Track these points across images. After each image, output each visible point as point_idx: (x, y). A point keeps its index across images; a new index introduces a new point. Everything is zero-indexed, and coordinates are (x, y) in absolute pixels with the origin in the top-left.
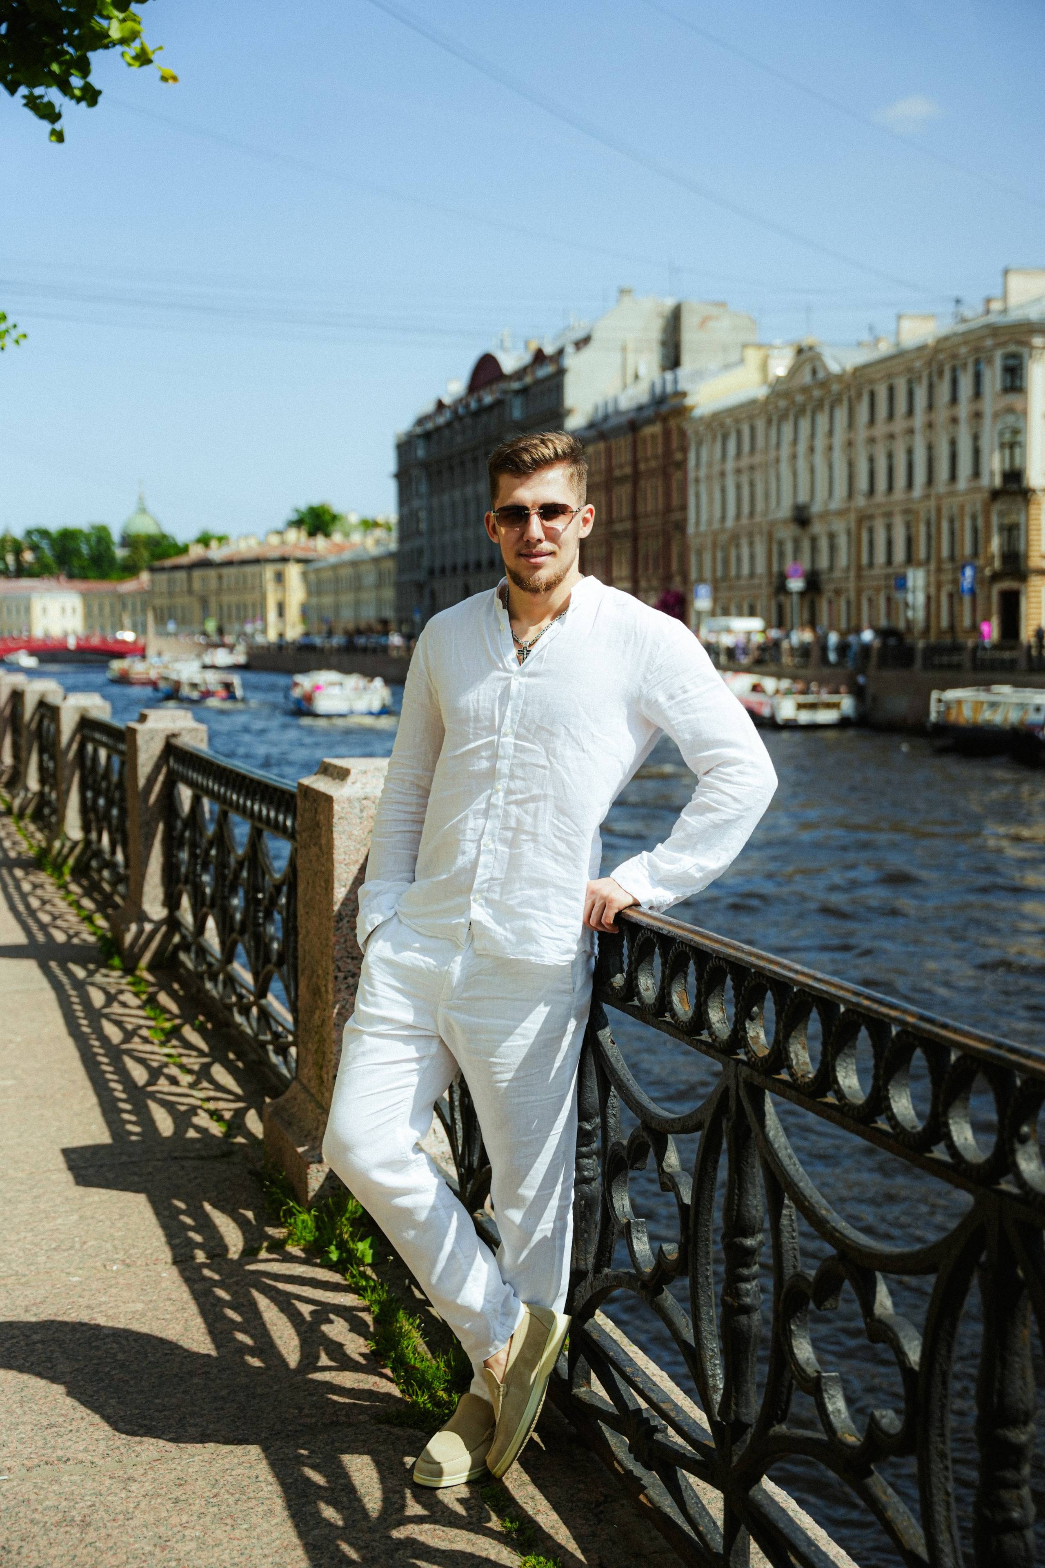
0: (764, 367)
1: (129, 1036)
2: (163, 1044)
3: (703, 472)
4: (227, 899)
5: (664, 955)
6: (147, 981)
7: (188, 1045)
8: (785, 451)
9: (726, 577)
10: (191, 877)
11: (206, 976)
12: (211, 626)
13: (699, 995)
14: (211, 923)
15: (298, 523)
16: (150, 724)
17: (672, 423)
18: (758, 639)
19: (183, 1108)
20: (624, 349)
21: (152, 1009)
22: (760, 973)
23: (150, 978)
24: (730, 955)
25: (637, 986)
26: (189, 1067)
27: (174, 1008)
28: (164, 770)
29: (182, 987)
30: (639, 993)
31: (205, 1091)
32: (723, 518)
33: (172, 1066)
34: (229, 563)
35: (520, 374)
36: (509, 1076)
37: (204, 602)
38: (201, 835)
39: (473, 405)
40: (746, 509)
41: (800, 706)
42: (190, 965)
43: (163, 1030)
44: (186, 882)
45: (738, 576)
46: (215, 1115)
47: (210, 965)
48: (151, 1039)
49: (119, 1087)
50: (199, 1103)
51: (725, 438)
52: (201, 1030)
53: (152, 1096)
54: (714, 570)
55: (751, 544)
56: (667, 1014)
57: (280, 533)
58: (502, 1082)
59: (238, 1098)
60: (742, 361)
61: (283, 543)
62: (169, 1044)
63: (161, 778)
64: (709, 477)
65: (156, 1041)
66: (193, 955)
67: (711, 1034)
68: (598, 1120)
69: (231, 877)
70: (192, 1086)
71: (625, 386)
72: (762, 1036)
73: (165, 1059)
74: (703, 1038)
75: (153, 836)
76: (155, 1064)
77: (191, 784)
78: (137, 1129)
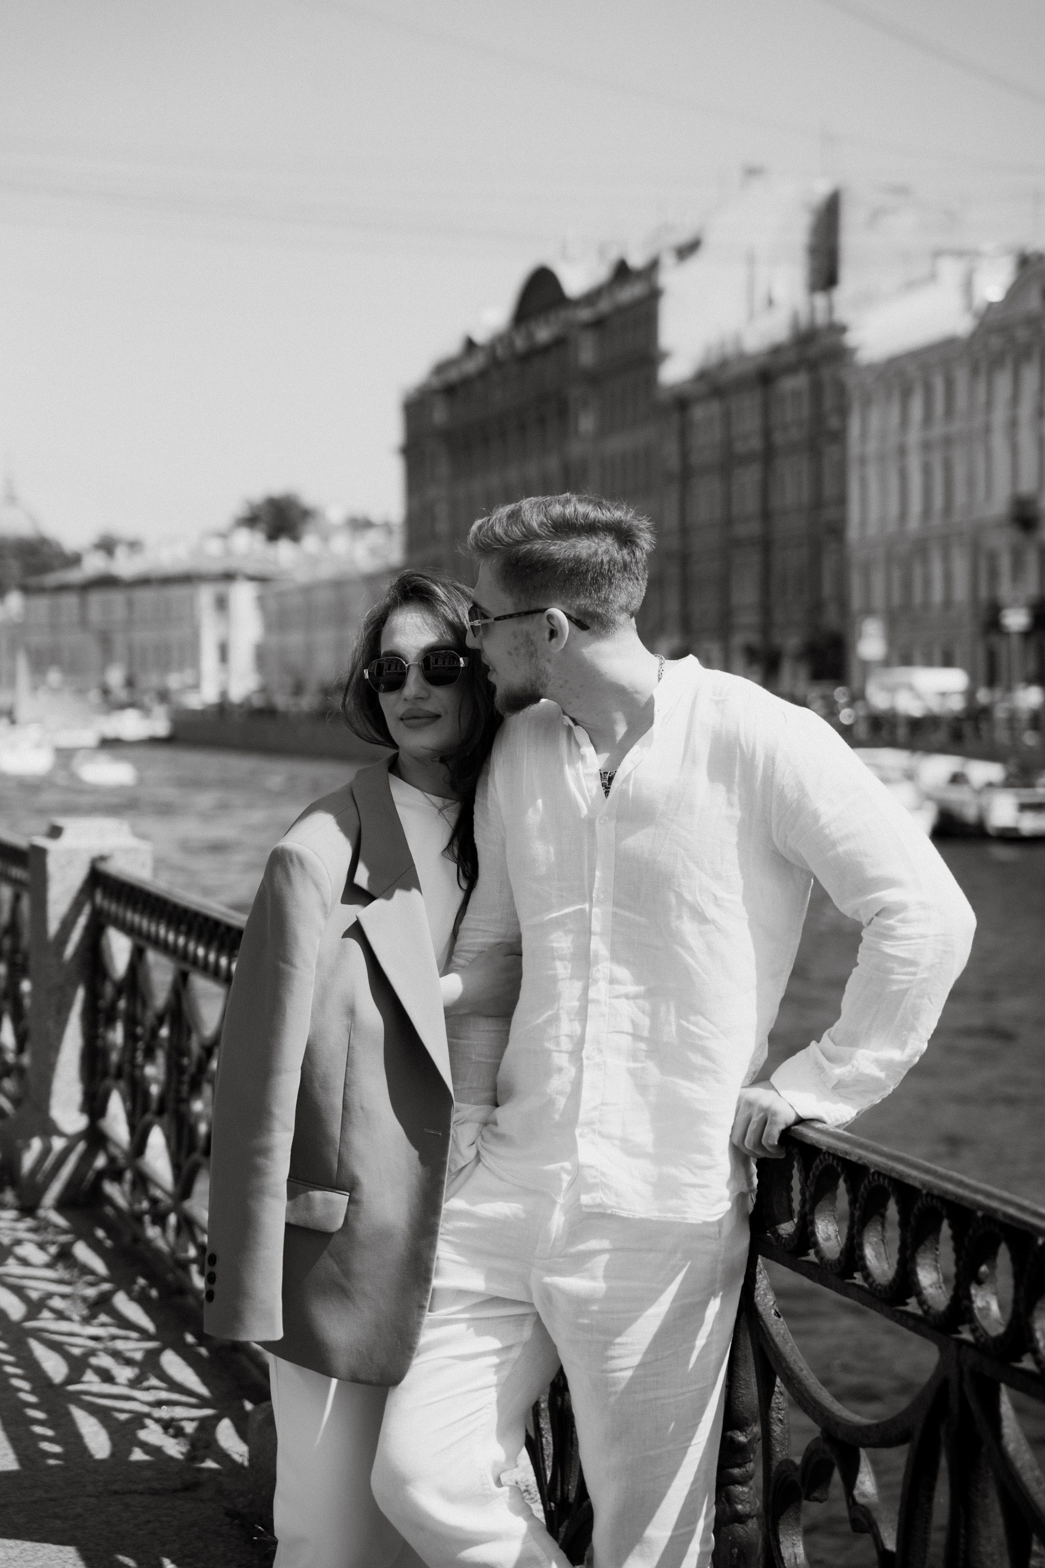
0: (968, 287)
1: (35, 1308)
2: (87, 1320)
3: (872, 446)
4: (184, 1101)
5: (852, 1190)
6: (56, 1226)
7: (124, 1323)
8: (1000, 416)
9: (907, 606)
10: (127, 1068)
11: (147, 1218)
12: (115, 677)
13: (902, 1250)
14: (157, 1139)
15: (251, 521)
16: (66, 841)
17: (826, 373)
18: (957, 704)
19: (123, 1417)
20: (751, 260)
21: (67, 1267)
22: (990, 1216)
23: (60, 1221)
24: (947, 1192)
25: (813, 1234)
26: (129, 1354)
27: (98, 1265)
28: (87, 910)
29: (110, 1234)
30: (815, 1244)
31: (153, 1392)
32: (903, 515)
33: (101, 1353)
34: (144, 582)
35: (591, 298)
36: (636, 1360)
37: (105, 640)
38: (145, 1004)
39: (520, 343)
40: (938, 502)
41: (1024, 807)
42: (122, 1202)
43: (84, 1299)
44: (119, 1075)
45: (926, 605)
46: (171, 1427)
47: (154, 1201)
48: (67, 1313)
49: (24, 1385)
50: (146, 1409)
51: (906, 395)
52: (142, 1300)
53: (77, 1398)
54: (888, 597)
55: (946, 558)
56: (857, 1275)
57: (223, 536)
58: (621, 1370)
59: (203, 1403)
60: (933, 277)
61: (228, 552)
62: (96, 1321)
63: (82, 921)
64: (882, 458)
65: (76, 1317)
66: (127, 1187)
67: (922, 1303)
68: (756, 1429)
69: (192, 1069)
70: (134, 1383)
71: (751, 316)
72: (994, 1307)
73: (92, 1344)
74: (909, 1308)
75: (68, 1007)
76: (76, 1351)
77: (129, 930)
78: (56, 1449)
